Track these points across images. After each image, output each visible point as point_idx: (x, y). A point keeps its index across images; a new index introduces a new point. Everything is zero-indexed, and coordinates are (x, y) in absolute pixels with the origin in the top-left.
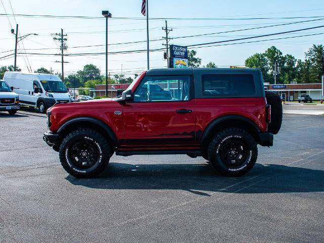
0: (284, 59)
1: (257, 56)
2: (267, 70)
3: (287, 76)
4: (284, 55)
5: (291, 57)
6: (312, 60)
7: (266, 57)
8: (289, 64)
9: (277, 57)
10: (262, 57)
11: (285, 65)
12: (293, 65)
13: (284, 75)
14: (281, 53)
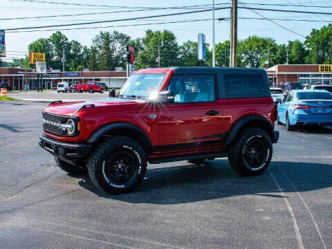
0: (70, 45)
1: (42, 41)
2: (53, 56)
3: (73, 63)
4: (69, 41)
5: (77, 43)
6: (100, 47)
7: (51, 43)
8: (75, 50)
9: (63, 43)
10: (47, 42)
11: (71, 51)
12: (79, 51)
13: (70, 61)
14: (66, 39)
